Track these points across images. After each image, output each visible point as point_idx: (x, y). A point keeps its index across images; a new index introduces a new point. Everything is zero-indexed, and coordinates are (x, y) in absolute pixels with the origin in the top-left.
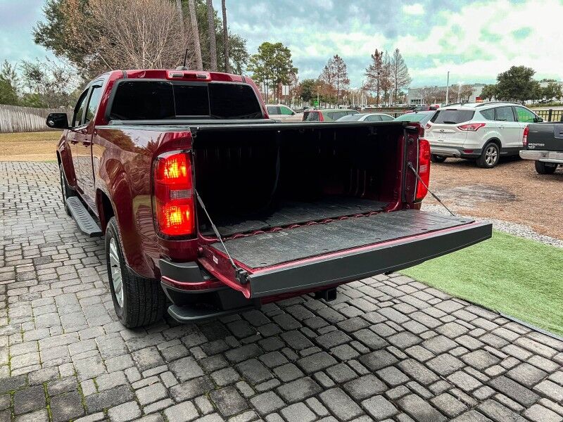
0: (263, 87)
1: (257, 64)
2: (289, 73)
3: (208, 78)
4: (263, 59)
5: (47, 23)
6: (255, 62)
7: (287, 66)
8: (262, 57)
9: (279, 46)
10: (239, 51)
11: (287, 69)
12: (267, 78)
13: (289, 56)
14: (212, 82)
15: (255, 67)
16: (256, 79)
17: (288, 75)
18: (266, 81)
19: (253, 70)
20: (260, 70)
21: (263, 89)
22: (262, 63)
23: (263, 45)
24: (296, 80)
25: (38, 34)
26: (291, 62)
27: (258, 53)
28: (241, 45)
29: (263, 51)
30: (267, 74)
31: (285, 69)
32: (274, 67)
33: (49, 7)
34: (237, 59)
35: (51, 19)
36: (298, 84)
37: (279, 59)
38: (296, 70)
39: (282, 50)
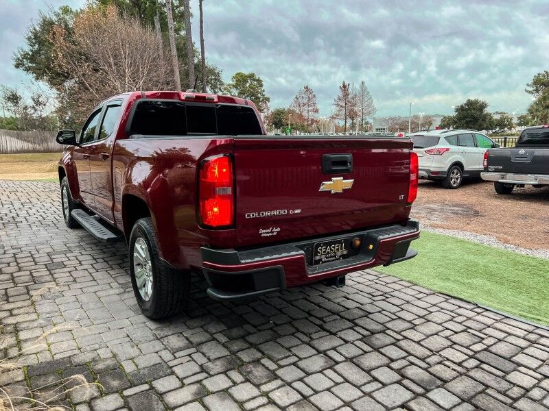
1: (230, 93)
2: (262, 102)
3: (216, 100)
4: (237, 88)
5: (27, 48)
6: (229, 91)
7: (259, 95)
8: (235, 87)
9: (251, 76)
10: (216, 79)
11: (259, 98)
13: (261, 86)
14: (220, 103)
17: (260, 104)
22: (235, 92)
23: (237, 74)
24: (268, 109)
26: (264, 91)
27: (231, 83)
28: (218, 74)
29: (237, 81)
31: (257, 98)
32: (247, 96)
33: (30, 34)
34: (214, 87)
35: (32, 45)
36: (270, 112)
37: (252, 88)
38: (268, 99)
39: (255, 80)
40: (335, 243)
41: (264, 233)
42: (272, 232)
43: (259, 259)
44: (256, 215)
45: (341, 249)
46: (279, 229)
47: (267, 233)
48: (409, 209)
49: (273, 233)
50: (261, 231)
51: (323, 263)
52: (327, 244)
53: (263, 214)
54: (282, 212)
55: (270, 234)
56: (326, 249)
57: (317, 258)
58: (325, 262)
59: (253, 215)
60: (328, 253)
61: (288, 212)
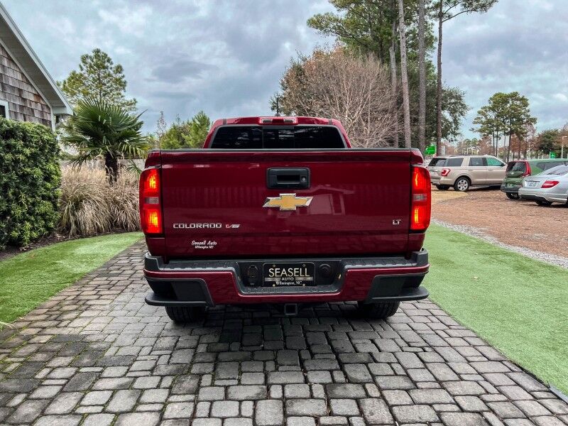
0: (492, 139)
1: (486, 116)
2: (525, 123)
3: (295, 122)
4: (494, 110)
5: (281, 92)
6: (484, 114)
7: (523, 116)
8: (493, 109)
9: (514, 96)
10: (455, 103)
11: (522, 120)
12: (497, 130)
13: (526, 105)
14: (299, 125)
15: (484, 119)
16: (484, 131)
17: (523, 126)
18: (496, 133)
19: (481, 122)
20: (489, 122)
21: (492, 142)
22: (492, 115)
23: (495, 95)
24: (534, 131)
25: (274, 102)
26: (529, 111)
27: (488, 105)
28: (459, 98)
29: (494, 102)
30: (497, 126)
31: (520, 120)
32: (507, 119)
33: (284, 80)
34: (453, 112)
35: (285, 88)
36: (536, 135)
37: (512, 109)
38: (534, 120)
39: (517, 100)
40: (293, 266)
41: (198, 245)
42: (206, 245)
43: (180, 269)
44: (185, 226)
45: (303, 273)
46: (215, 243)
47: (201, 246)
48: (422, 238)
49: (209, 246)
50: (194, 243)
51: (276, 286)
52: (281, 266)
53: (193, 226)
54: (216, 226)
55: (205, 247)
56: (281, 271)
57: (269, 280)
58: (279, 285)
59: (182, 226)
60: (284, 276)
61: (224, 226)
